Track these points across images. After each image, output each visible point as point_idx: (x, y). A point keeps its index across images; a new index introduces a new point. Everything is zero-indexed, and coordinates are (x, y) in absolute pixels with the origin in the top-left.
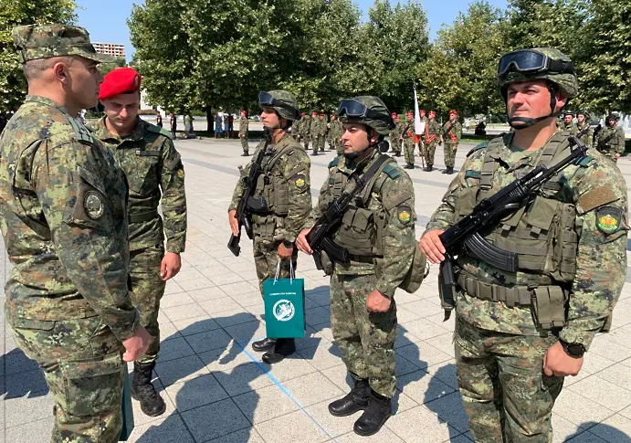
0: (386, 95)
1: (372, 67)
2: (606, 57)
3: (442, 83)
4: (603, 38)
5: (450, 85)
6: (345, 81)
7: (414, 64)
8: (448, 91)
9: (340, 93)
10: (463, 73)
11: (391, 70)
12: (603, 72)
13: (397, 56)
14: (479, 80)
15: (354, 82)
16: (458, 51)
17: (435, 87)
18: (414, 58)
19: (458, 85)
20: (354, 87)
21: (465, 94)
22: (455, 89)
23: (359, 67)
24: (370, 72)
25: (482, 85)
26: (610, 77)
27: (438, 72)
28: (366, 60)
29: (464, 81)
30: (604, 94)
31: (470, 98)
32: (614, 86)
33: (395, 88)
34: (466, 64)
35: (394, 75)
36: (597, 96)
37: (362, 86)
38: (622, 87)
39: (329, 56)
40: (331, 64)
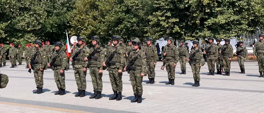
0: (49, 32)
1: (39, 15)
2: (159, 13)
3: (83, 25)
4: (157, 4)
5: (88, 25)
6: (23, 23)
7: (65, 13)
8: (87, 29)
9: (19, 31)
10: (95, 18)
11: (51, 16)
12: (158, 20)
13: (55, 8)
14: (104, 23)
15: (28, 24)
16: (91, 6)
17: (79, 27)
18: (65, 9)
19: (92, 26)
20: (28, 27)
21: (96, 31)
22: (90, 28)
23: (31, 15)
24: (38, 18)
25: (106, 25)
26: (161, 23)
27: (80, 18)
28: (35, 11)
29: (95, 23)
30: (160, 31)
31: (100, 33)
32: (164, 27)
33: (55, 27)
34: (96, 13)
35: (54, 19)
36: (158, 32)
37: (34, 26)
38: (168, 27)
39: (10, 8)
40: (13, 13)
